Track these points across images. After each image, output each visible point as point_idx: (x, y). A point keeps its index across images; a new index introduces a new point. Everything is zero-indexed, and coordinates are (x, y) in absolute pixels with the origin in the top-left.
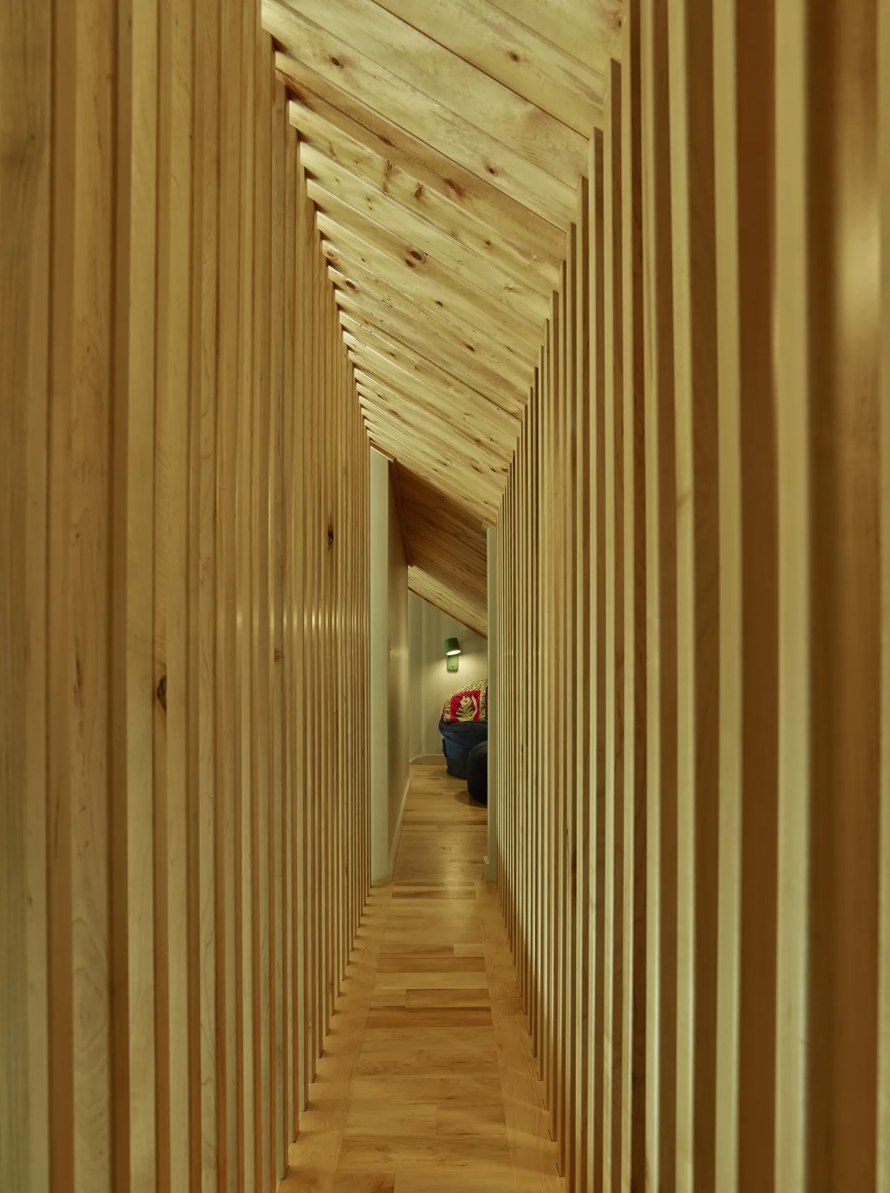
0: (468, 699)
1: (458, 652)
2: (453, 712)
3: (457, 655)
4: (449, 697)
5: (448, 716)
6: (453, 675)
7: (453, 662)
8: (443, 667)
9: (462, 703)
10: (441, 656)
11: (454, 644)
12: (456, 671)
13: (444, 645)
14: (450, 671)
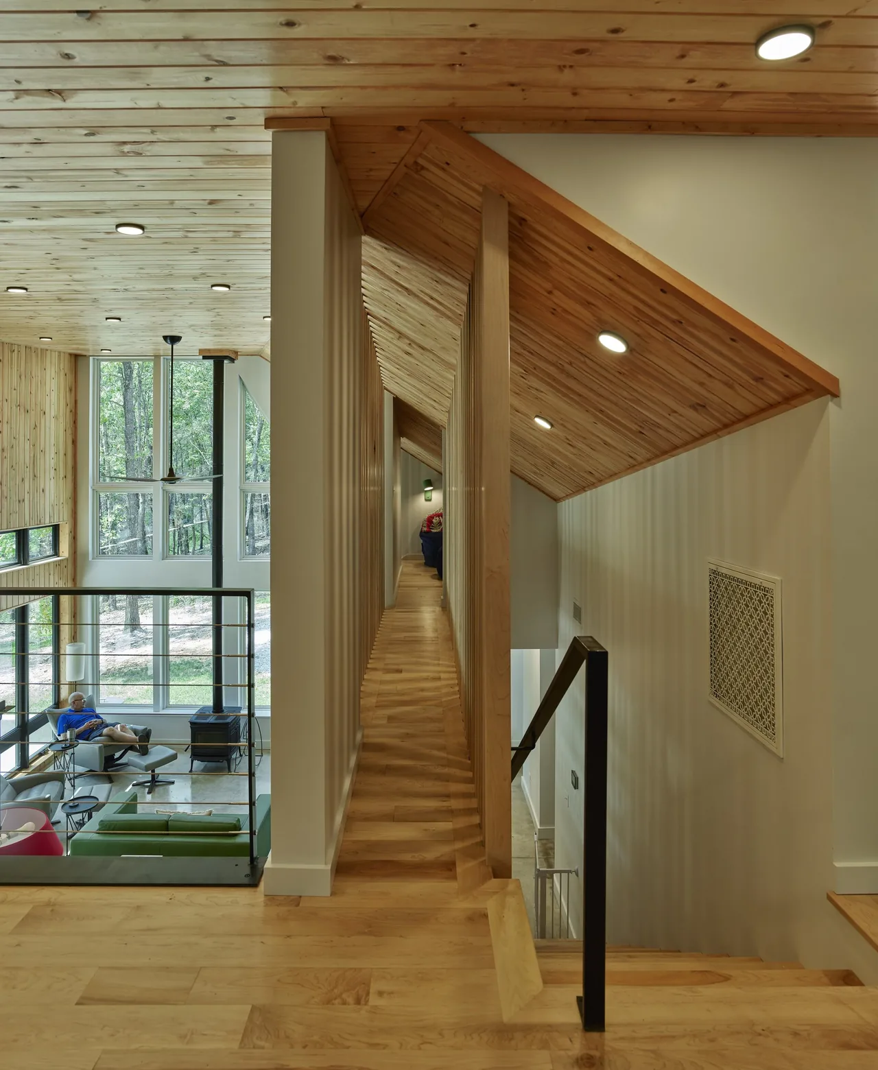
0: (438, 518)
1: (431, 488)
2: (428, 526)
3: (431, 490)
4: (426, 516)
5: (425, 529)
6: (428, 503)
7: (428, 495)
8: (422, 498)
9: (434, 521)
10: (421, 491)
11: (429, 483)
12: (430, 500)
13: (422, 484)
14: (426, 500)
